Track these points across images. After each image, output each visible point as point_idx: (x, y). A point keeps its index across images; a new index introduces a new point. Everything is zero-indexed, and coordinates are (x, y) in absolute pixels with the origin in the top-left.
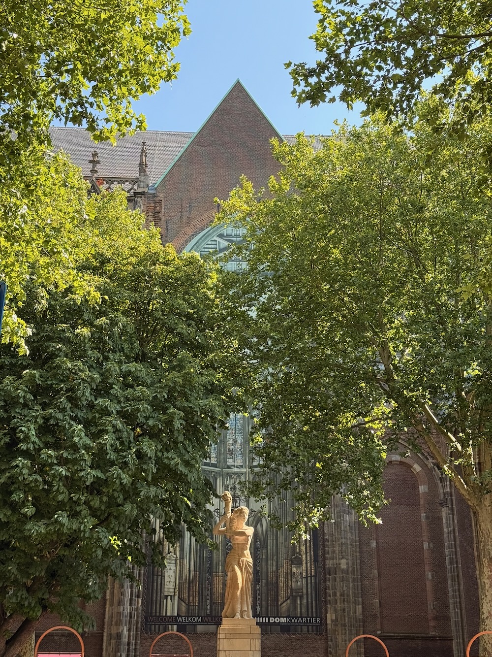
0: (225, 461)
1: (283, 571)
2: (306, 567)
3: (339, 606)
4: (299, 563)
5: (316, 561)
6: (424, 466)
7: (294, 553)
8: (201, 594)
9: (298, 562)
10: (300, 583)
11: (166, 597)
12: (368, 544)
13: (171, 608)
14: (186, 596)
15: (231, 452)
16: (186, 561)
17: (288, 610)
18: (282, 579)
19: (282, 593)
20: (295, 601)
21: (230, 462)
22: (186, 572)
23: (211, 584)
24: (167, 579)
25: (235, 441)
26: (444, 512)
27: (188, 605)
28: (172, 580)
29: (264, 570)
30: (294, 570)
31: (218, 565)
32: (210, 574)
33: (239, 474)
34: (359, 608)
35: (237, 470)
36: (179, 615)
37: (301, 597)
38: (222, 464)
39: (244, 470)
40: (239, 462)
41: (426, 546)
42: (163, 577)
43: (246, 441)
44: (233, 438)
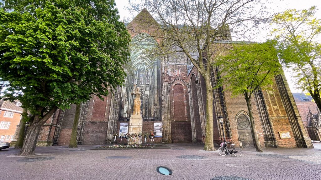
0: (139, 83)
1: (152, 107)
2: (158, 106)
3: (165, 115)
5: (160, 105)
6: (185, 84)
7: (155, 103)
9: (156, 105)
10: (155, 110)
11: (124, 113)
12: (172, 102)
13: (125, 116)
14: (129, 113)
15: (141, 81)
16: (129, 105)
17: (153, 116)
18: (152, 109)
19: (152, 112)
21: (141, 84)
22: (129, 107)
24: (125, 109)
26: (189, 94)
27: (129, 115)
28: (126, 109)
29: (148, 107)
30: (155, 107)
33: (142, 86)
34: (170, 115)
36: (127, 117)
37: (156, 113)
40: (143, 84)
41: (185, 102)
43: (145, 79)
44: (141, 79)
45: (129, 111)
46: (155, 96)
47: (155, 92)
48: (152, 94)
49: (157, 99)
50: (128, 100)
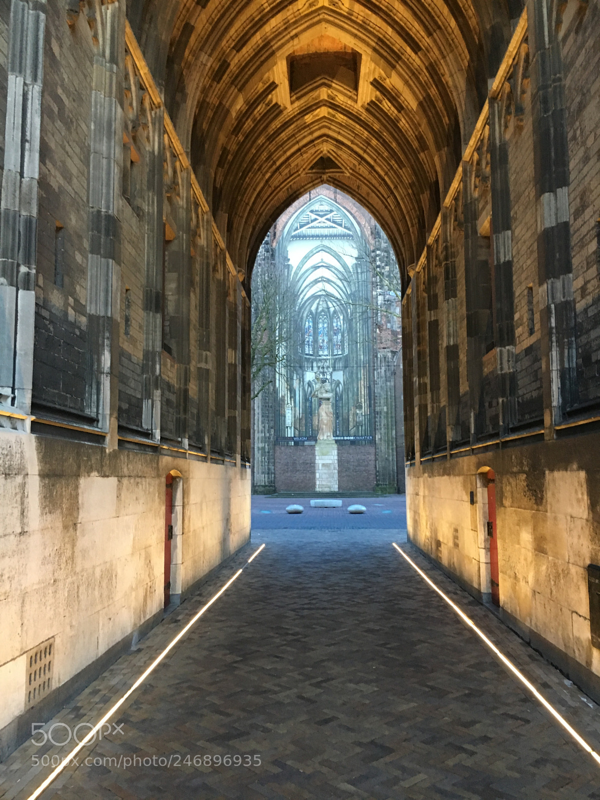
0: (318, 353)
1: (351, 413)
2: (365, 409)
3: (383, 431)
4: (360, 407)
5: (370, 406)
7: (358, 402)
8: (306, 425)
10: (360, 419)
11: (287, 427)
13: (290, 433)
14: (298, 426)
15: (321, 347)
16: (297, 408)
17: (355, 433)
18: (351, 417)
19: (351, 424)
20: (358, 428)
21: (321, 353)
22: (297, 414)
23: (312, 420)
24: (287, 418)
25: (323, 341)
27: (299, 431)
28: (290, 418)
29: (341, 412)
30: (358, 412)
31: (315, 410)
32: (311, 415)
33: (326, 360)
34: (394, 432)
35: (325, 357)
36: (294, 437)
37: (362, 426)
38: (316, 354)
39: (328, 357)
40: (326, 353)
42: (285, 416)
43: (330, 340)
44: (323, 339)
45: (297, 421)
46: (358, 385)
47: (357, 374)
48: (350, 380)
49: (363, 392)
50: (293, 397)
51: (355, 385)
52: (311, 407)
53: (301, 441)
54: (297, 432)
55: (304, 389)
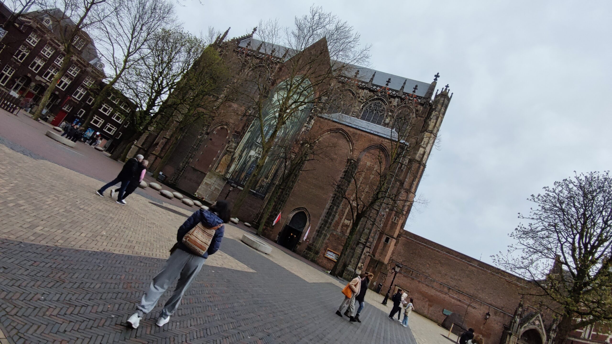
1: (262, 179)
2: (268, 180)
7: (267, 175)
9: (267, 178)
10: (264, 184)
14: (233, 174)
16: (238, 166)
17: (257, 189)
18: (260, 181)
19: (258, 185)
20: (260, 188)
23: (241, 174)
28: (232, 169)
30: (265, 180)
36: (229, 179)
37: (263, 188)
45: (235, 171)
49: (273, 171)
50: (239, 160)
51: (271, 166)
52: (245, 168)
53: (230, 182)
54: (231, 177)
55: (246, 158)
